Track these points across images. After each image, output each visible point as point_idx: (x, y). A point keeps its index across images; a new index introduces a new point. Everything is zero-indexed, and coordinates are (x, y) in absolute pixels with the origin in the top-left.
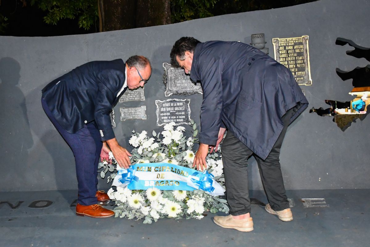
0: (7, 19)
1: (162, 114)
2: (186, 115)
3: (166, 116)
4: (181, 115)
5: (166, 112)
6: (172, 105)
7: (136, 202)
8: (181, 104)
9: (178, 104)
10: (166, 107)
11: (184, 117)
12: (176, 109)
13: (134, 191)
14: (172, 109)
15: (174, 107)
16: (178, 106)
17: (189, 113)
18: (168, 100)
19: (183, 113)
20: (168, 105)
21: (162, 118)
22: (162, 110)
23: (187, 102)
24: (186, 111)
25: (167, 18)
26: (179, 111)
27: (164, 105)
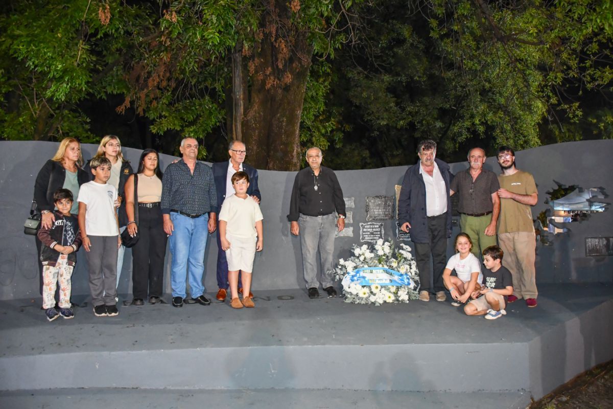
0: (90, 120)
1: (364, 233)
2: (381, 234)
3: (367, 234)
4: (377, 234)
5: (367, 232)
6: (371, 227)
7: (365, 294)
8: (378, 226)
9: (376, 226)
10: (367, 228)
11: (379, 236)
12: (374, 230)
13: (363, 287)
14: (371, 229)
15: (373, 228)
16: (375, 228)
17: (383, 233)
18: (369, 223)
19: (379, 233)
20: (368, 227)
21: (364, 236)
22: (364, 230)
23: (382, 225)
24: (380, 231)
25: (297, 144)
26: (376, 232)
27: (366, 227)
